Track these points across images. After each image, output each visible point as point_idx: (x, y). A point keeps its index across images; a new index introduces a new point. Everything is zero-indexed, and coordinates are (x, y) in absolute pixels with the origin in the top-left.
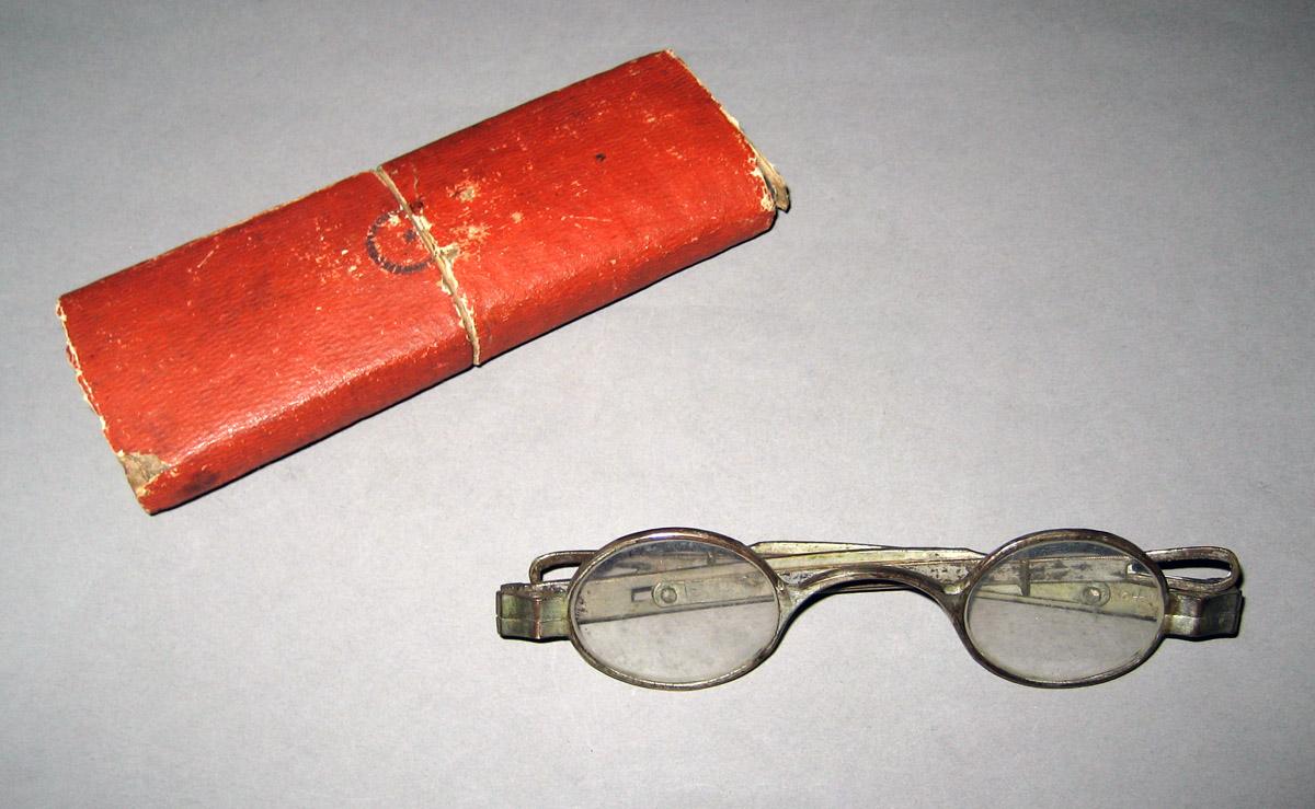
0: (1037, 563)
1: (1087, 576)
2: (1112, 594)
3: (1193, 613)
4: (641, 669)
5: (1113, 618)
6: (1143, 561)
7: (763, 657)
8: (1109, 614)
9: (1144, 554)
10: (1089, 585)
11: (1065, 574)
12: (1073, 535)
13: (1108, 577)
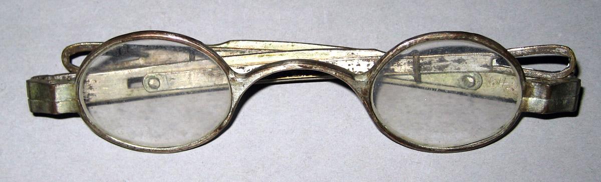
0: (426, 58)
1: (463, 67)
2: (484, 81)
3: (544, 96)
4: (133, 139)
5: (484, 100)
6: (504, 56)
7: (222, 129)
8: (481, 96)
9: (505, 50)
10: (466, 74)
11: (447, 66)
12: (451, 35)
13: (479, 69)
